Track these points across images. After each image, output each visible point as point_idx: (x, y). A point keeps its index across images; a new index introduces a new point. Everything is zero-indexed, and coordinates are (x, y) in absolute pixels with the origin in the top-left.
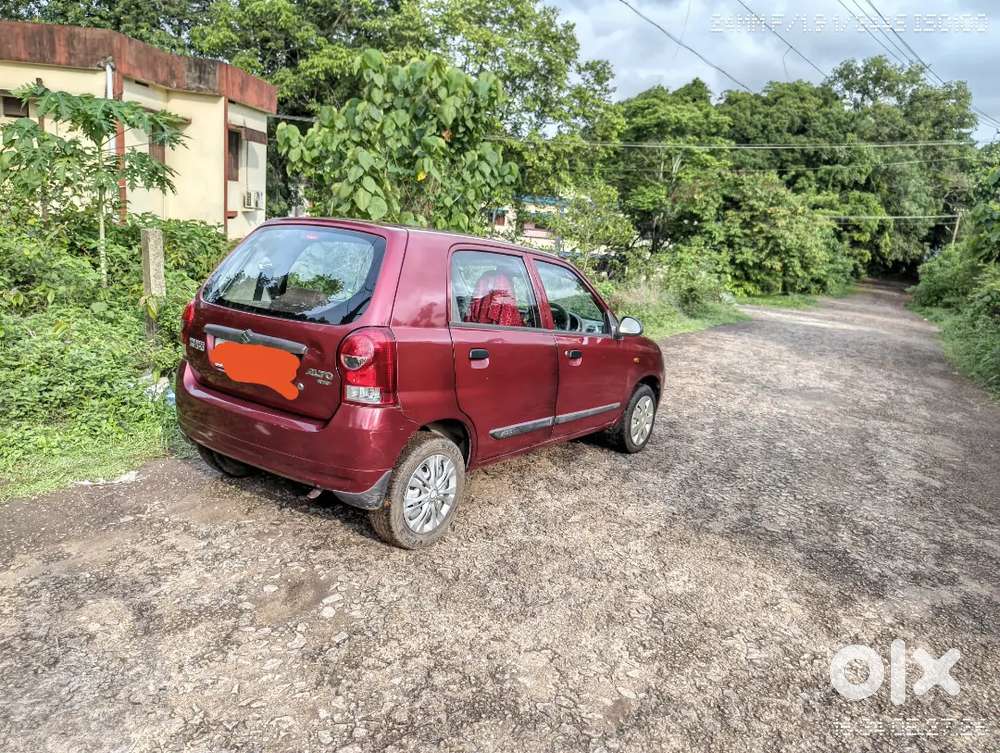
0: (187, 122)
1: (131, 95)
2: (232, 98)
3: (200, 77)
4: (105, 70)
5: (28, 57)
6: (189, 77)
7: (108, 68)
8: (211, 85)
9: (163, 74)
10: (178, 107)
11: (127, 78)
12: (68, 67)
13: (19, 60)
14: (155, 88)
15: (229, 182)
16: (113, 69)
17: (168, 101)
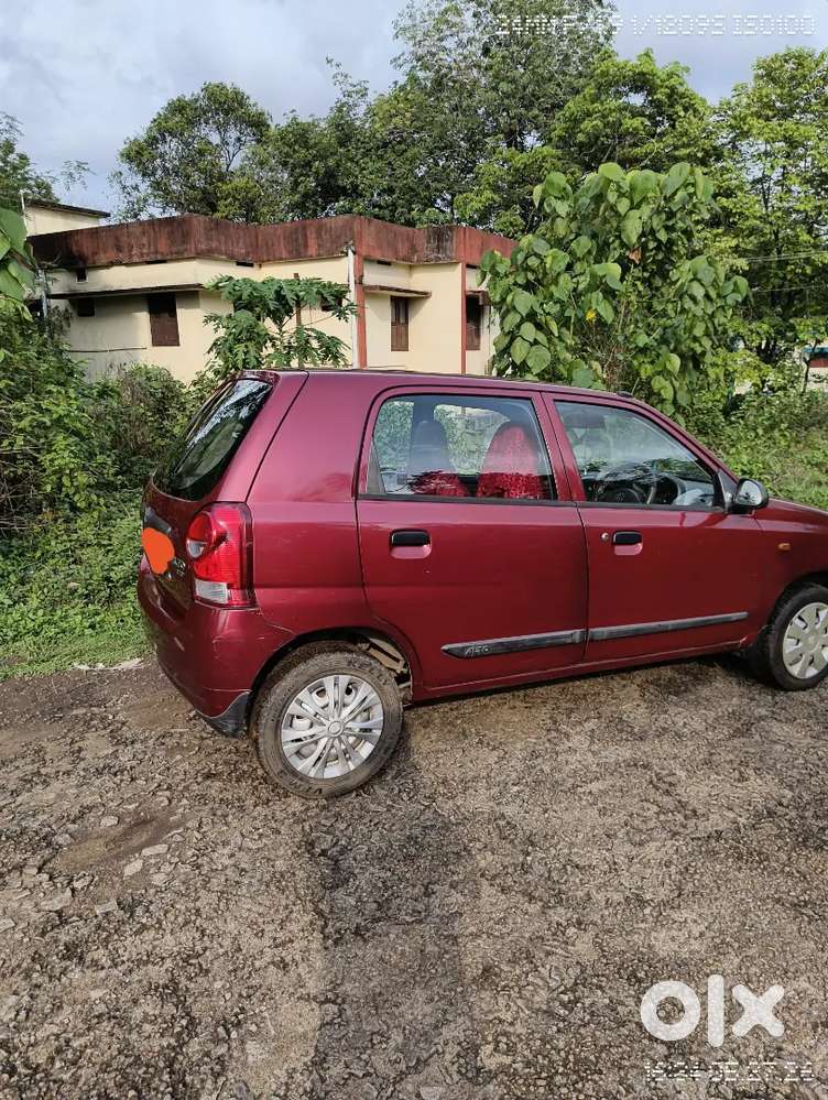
0: (425, 295)
1: (374, 277)
2: (471, 263)
3: (438, 247)
4: (347, 255)
5: (287, 256)
6: (425, 248)
7: (350, 253)
8: (448, 252)
9: (403, 249)
10: (419, 280)
11: (368, 259)
12: (319, 258)
13: (281, 259)
14: (397, 265)
15: (467, 352)
16: (354, 253)
17: (411, 275)
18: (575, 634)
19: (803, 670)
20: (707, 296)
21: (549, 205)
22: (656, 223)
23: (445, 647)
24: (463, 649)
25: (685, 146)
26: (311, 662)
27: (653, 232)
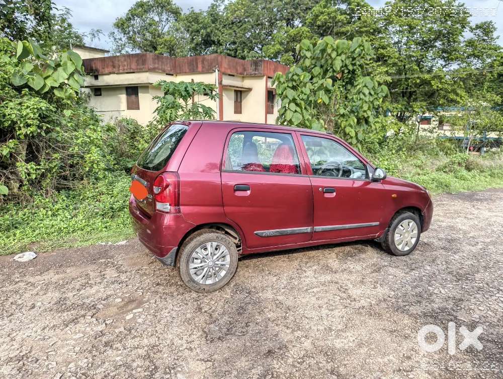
0: (250, 90)
1: (227, 81)
2: (270, 76)
3: (255, 69)
4: (215, 71)
6: (251, 70)
7: (217, 71)
8: (260, 71)
9: (240, 70)
10: (247, 83)
11: (224, 74)
12: (202, 73)
13: (186, 72)
14: (237, 76)
15: (268, 115)
16: (218, 71)
17: (243, 81)
18: (308, 229)
19: (403, 248)
20: (370, 94)
21: (303, 53)
22: (348, 62)
23: (255, 232)
24: (263, 233)
25: (365, 27)
26: (201, 236)
27: (346, 66)
